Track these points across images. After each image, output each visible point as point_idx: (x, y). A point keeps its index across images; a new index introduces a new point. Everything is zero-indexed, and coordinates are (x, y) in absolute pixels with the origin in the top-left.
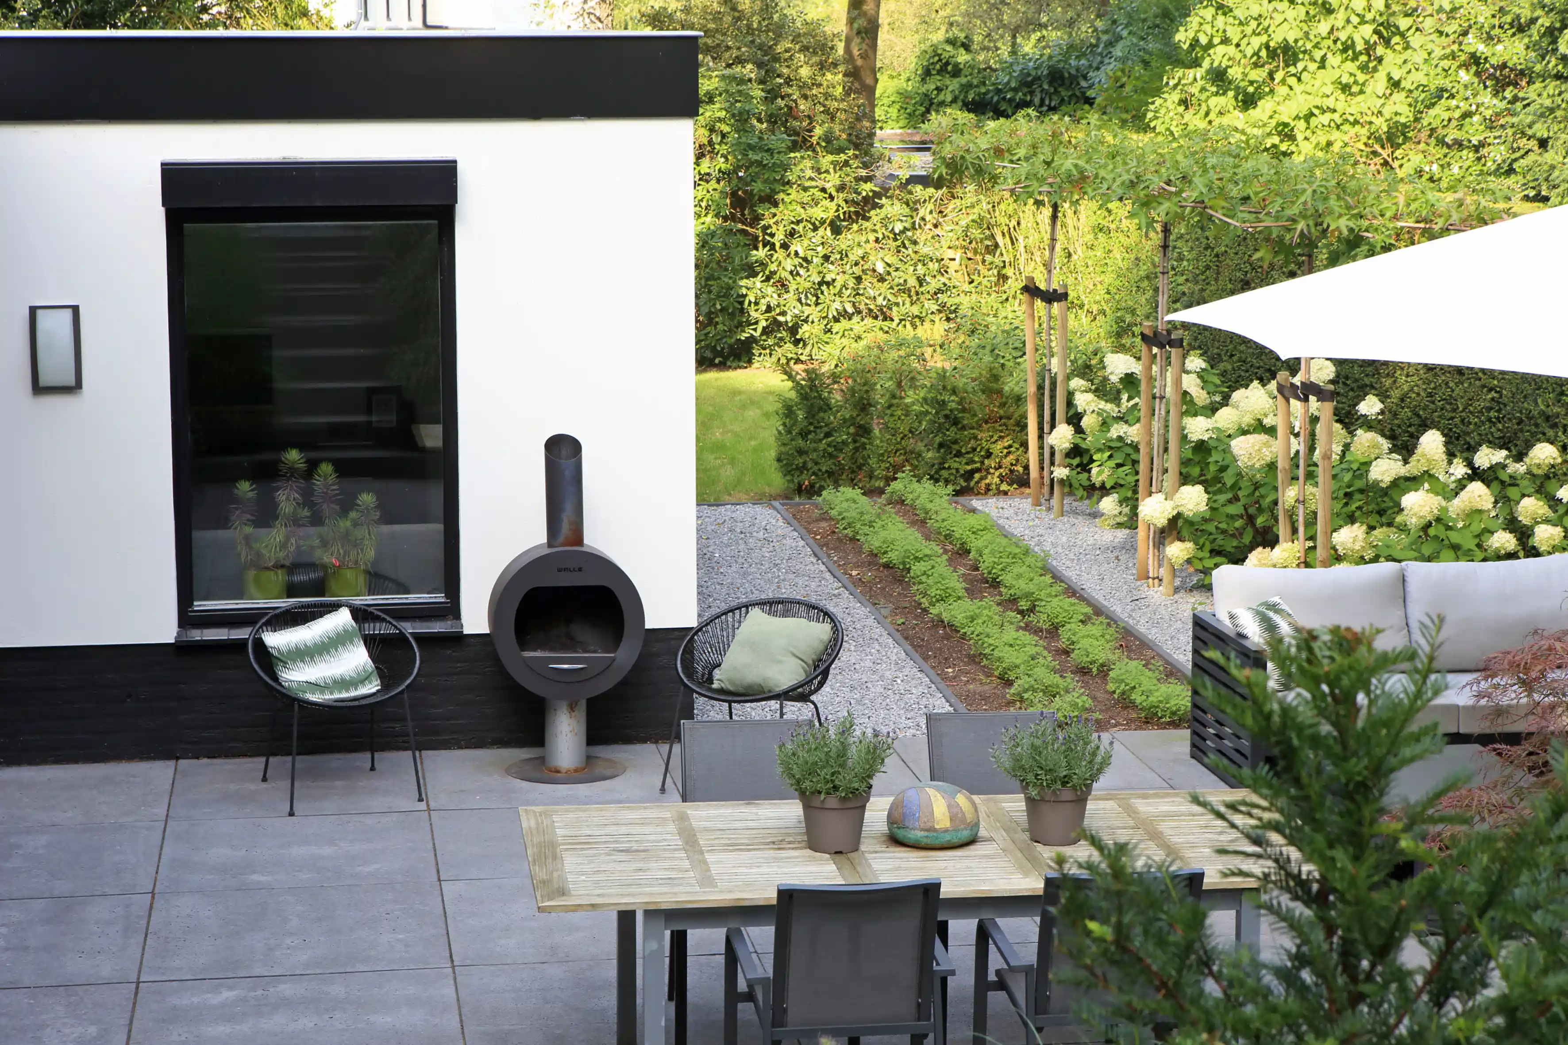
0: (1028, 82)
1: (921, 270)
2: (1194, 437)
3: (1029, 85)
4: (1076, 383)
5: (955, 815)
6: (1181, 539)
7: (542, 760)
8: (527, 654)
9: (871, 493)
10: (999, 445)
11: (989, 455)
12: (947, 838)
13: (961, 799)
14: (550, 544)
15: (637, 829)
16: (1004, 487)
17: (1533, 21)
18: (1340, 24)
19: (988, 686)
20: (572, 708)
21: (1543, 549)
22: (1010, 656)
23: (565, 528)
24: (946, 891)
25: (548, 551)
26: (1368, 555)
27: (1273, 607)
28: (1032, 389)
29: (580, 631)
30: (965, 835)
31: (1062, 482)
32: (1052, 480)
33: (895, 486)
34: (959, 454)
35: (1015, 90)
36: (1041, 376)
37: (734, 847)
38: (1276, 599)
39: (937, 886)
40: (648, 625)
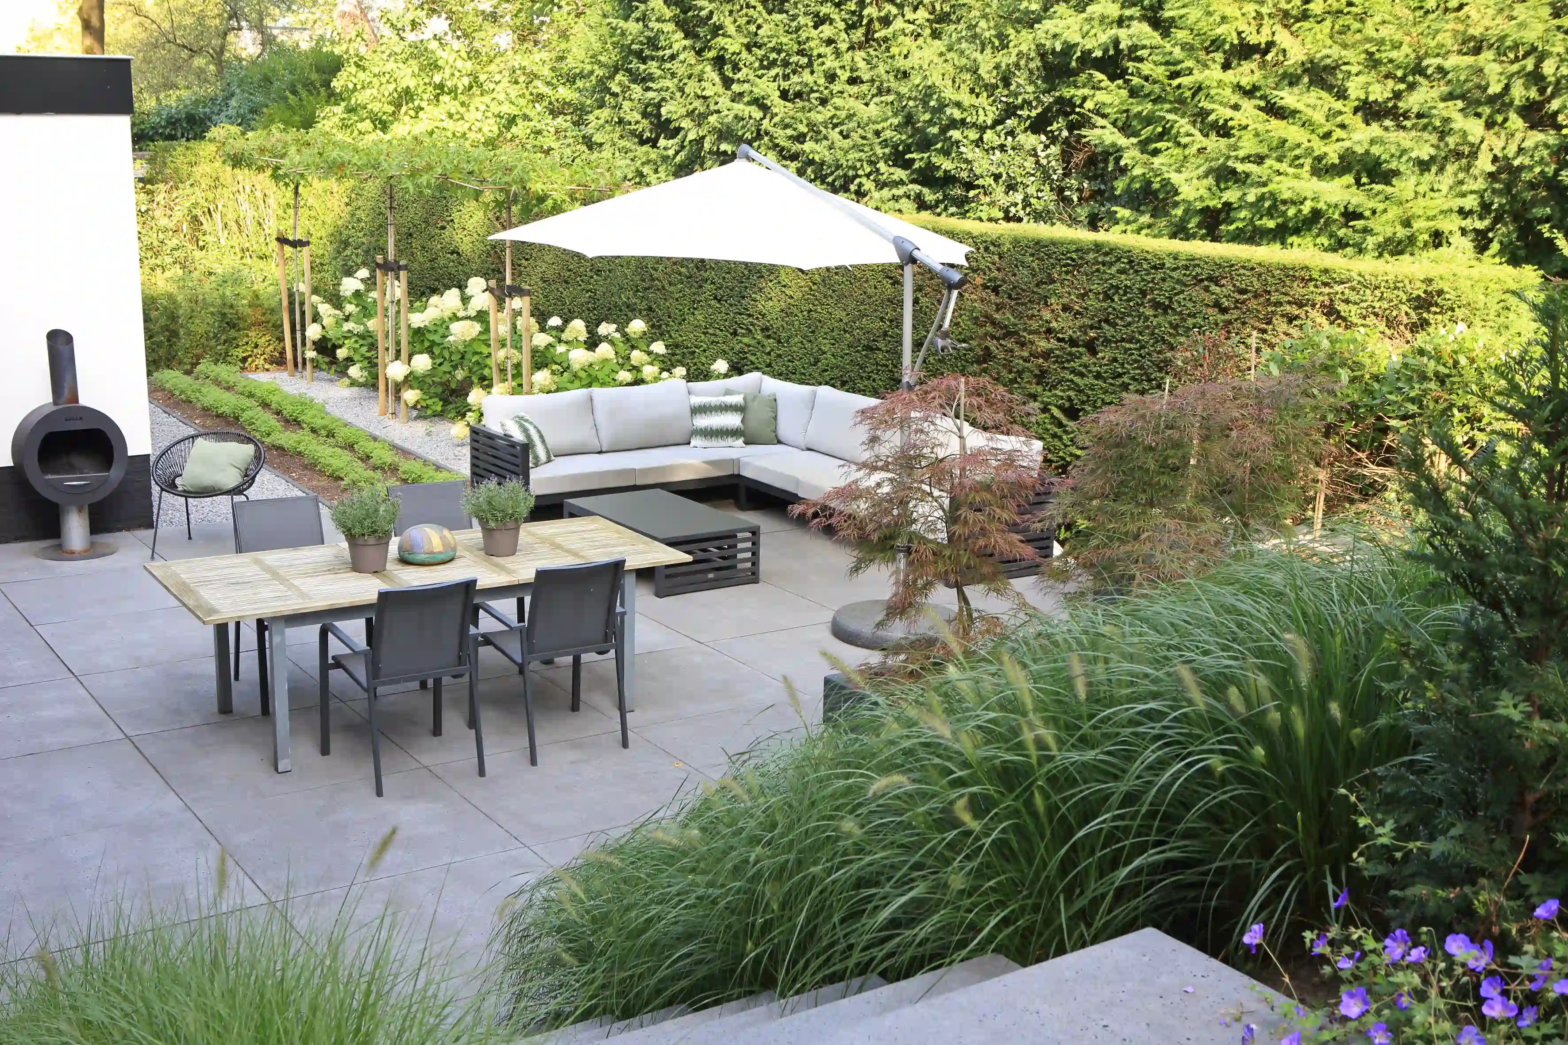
0: (172, 122)
1: (161, 236)
2: (415, 325)
3: (174, 124)
4: (315, 298)
5: (445, 543)
6: (411, 387)
7: (60, 546)
8: (50, 477)
9: (188, 373)
10: (263, 340)
11: (256, 346)
12: (442, 557)
13: (446, 532)
14: (55, 403)
15: (226, 571)
16: (267, 366)
17: (592, 72)
18: (447, 76)
19: (324, 482)
20: (80, 511)
21: (648, 379)
22: (336, 463)
23: (66, 393)
24: (480, 585)
25: (55, 408)
26: (553, 388)
27: (522, 418)
28: (285, 303)
29: (77, 460)
30: (451, 554)
31: (312, 360)
32: (304, 360)
33: (199, 368)
34: (237, 346)
35: (165, 127)
36: (291, 295)
37: (307, 575)
38: (522, 414)
39: (474, 582)
40: (130, 454)
